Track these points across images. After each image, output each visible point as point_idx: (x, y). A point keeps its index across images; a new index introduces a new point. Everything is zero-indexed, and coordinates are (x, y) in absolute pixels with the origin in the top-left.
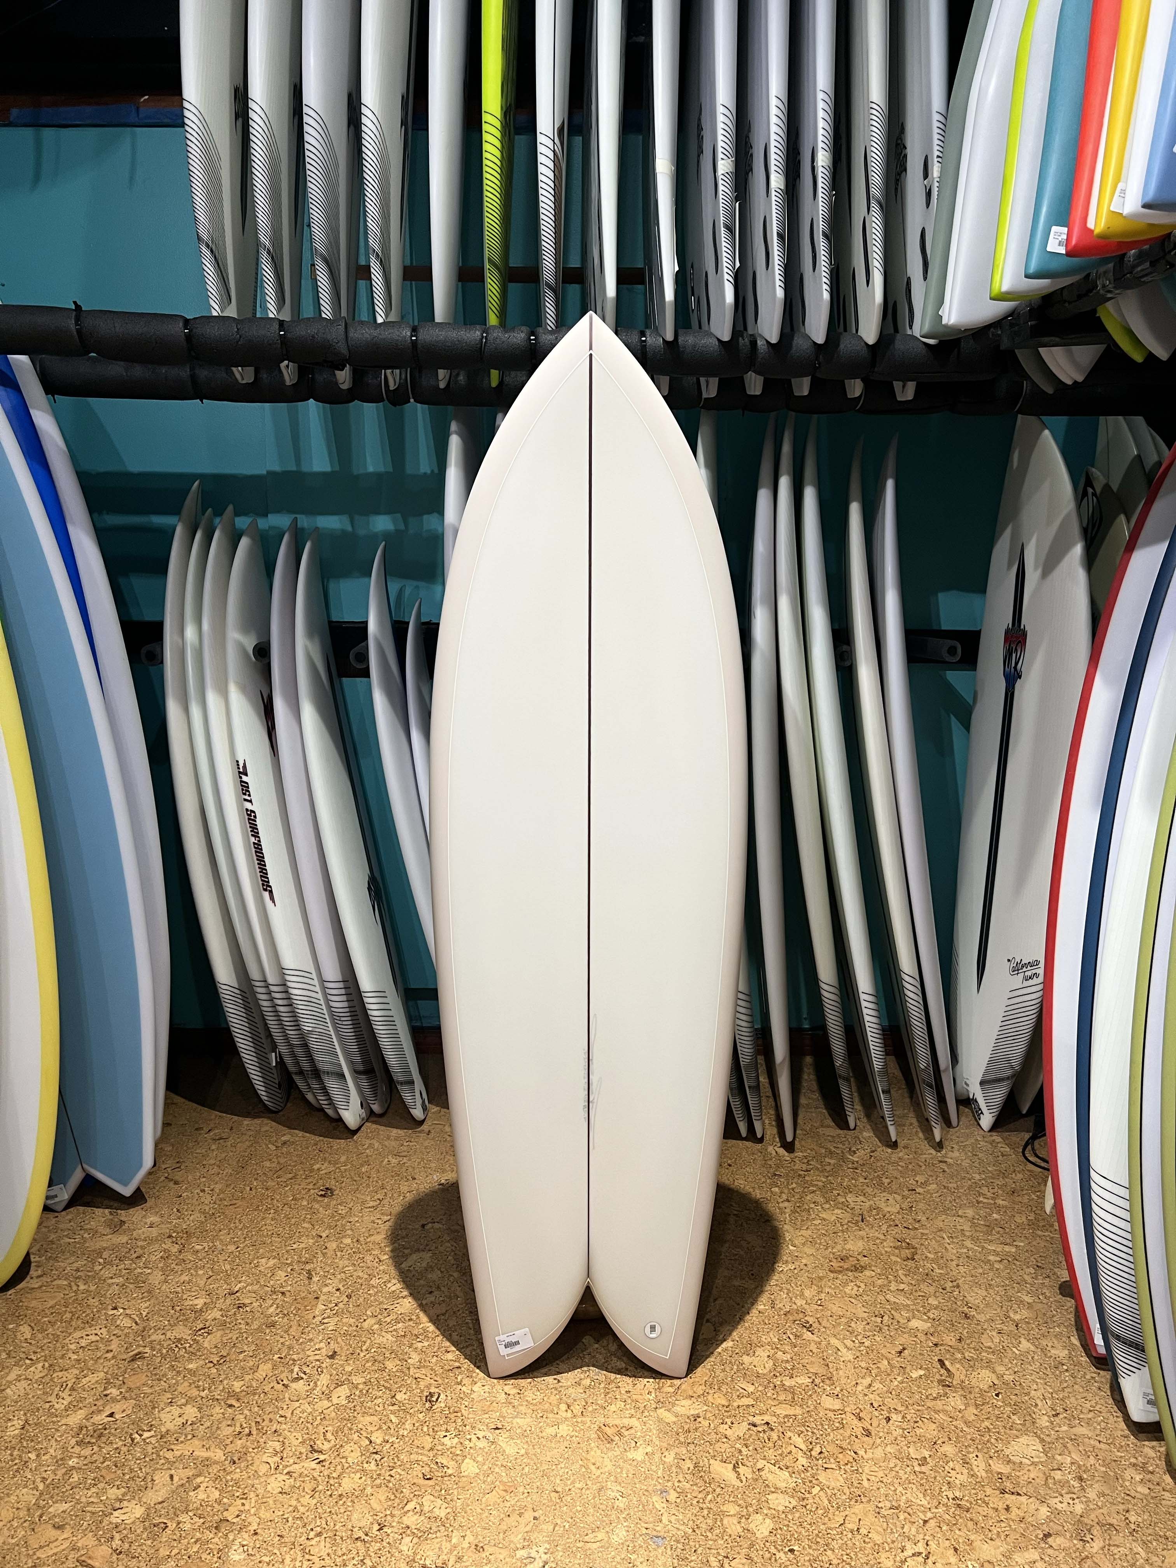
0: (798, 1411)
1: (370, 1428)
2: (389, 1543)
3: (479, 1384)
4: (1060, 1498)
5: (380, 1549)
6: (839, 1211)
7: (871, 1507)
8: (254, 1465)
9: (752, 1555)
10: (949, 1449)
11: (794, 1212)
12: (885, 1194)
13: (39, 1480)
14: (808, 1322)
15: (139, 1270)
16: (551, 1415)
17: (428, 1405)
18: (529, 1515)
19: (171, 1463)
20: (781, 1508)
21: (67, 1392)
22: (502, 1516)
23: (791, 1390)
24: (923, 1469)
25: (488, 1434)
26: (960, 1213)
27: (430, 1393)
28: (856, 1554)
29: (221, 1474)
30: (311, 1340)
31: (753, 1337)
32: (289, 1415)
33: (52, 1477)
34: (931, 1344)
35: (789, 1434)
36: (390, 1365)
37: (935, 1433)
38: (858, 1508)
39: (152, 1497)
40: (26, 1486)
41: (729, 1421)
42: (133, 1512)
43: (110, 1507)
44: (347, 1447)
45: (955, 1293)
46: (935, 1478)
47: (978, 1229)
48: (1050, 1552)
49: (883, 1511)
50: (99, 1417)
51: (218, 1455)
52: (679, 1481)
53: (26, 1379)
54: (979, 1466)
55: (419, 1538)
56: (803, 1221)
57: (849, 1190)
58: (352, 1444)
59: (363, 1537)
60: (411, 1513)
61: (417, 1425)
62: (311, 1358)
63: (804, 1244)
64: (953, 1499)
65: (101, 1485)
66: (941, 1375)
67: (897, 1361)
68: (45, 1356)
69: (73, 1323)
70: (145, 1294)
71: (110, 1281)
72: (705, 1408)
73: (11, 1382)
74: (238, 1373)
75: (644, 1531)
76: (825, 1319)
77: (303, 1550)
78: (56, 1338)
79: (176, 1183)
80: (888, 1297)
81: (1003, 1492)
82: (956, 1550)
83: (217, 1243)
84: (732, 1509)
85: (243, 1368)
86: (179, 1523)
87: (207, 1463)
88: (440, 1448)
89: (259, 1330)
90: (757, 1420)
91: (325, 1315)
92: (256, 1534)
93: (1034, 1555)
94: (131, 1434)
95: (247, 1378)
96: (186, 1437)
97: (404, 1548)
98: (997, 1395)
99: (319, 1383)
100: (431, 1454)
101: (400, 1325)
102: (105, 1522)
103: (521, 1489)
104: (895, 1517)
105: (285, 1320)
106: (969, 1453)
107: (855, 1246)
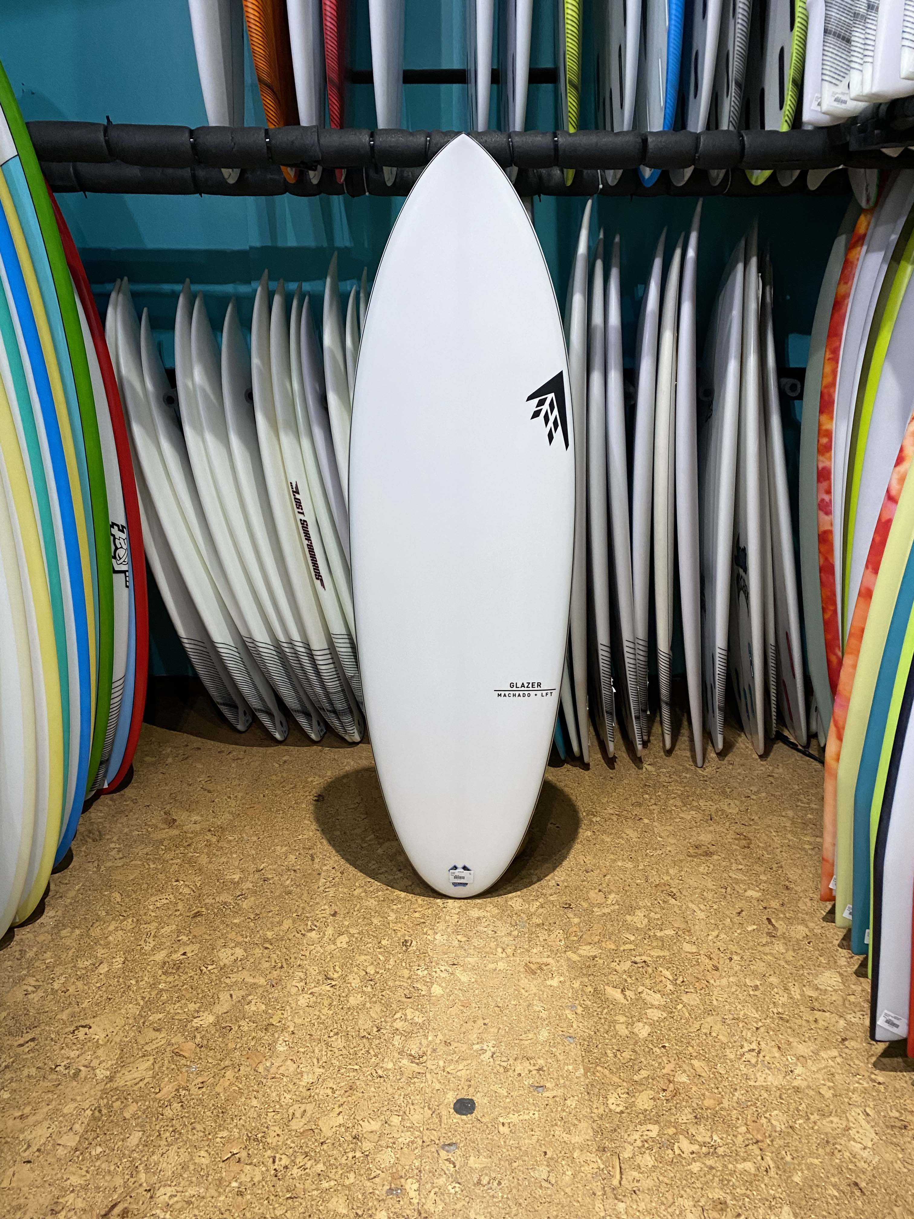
0: (666, 953)
1: (365, 964)
2: (385, 1040)
3: (439, 934)
4: (854, 1014)
5: (379, 1044)
6: (694, 812)
7: (719, 1018)
8: (288, 988)
9: (637, 1049)
10: (774, 980)
11: (660, 813)
12: (727, 800)
13: (139, 998)
14: (672, 892)
15: (191, 855)
16: (491, 956)
17: (404, 948)
18: (480, 1022)
19: (230, 987)
20: (656, 1019)
21: (151, 938)
22: (462, 1022)
23: (661, 939)
24: (756, 993)
25: (448, 968)
26: (784, 814)
27: (405, 940)
28: (709, 1050)
29: (265, 994)
30: (318, 903)
31: (634, 903)
32: (308, 954)
33: (148, 996)
34: (761, 908)
35: (660, 969)
36: (375, 921)
37: (764, 969)
38: (710, 1019)
39: (219, 1009)
40: (130, 1003)
41: (617, 960)
42: (207, 1019)
43: (191, 1016)
44: (351, 977)
45: (779, 872)
46: (764, 999)
47: (797, 825)
48: (847, 1051)
49: (728, 1022)
50: (176, 956)
51: (262, 981)
52: (584, 1000)
53: (122, 929)
54: (796, 993)
55: (406, 1036)
56: (667, 819)
57: (700, 797)
58: (354, 974)
59: (367, 1035)
60: (398, 1020)
61: (398, 961)
62: (319, 916)
63: (668, 836)
64: (777, 1014)
65: (183, 1002)
66: (769, 929)
67: (737, 919)
68: (133, 914)
69: (150, 891)
70: (197, 871)
71: (171, 862)
72: (600, 951)
73: (111, 932)
74: (269, 926)
75: (561, 1033)
76: (685, 890)
77: (327, 1044)
78: (139, 901)
79: (209, 792)
80: (730, 874)
81: (813, 1009)
82: (779, 1048)
83: (244, 835)
84: (622, 1019)
85: (272, 923)
86: (239, 1027)
87: (255, 986)
88: (415, 977)
89: (280, 896)
90: (638, 959)
91: (326, 886)
92: (293, 1033)
93: (835, 1053)
94: (200, 967)
95: (276, 929)
96: (238, 968)
97: (396, 1043)
98: (809, 943)
99: (326, 933)
100: (409, 981)
101: (380, 893)
102: (189, 1026)
103: (474, 1005)
104: (736, 1025)
105: (298, 890)
106: (789, 982)
107: (705, 838)
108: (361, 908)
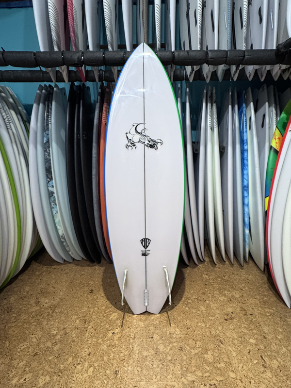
108: (100, 351)
